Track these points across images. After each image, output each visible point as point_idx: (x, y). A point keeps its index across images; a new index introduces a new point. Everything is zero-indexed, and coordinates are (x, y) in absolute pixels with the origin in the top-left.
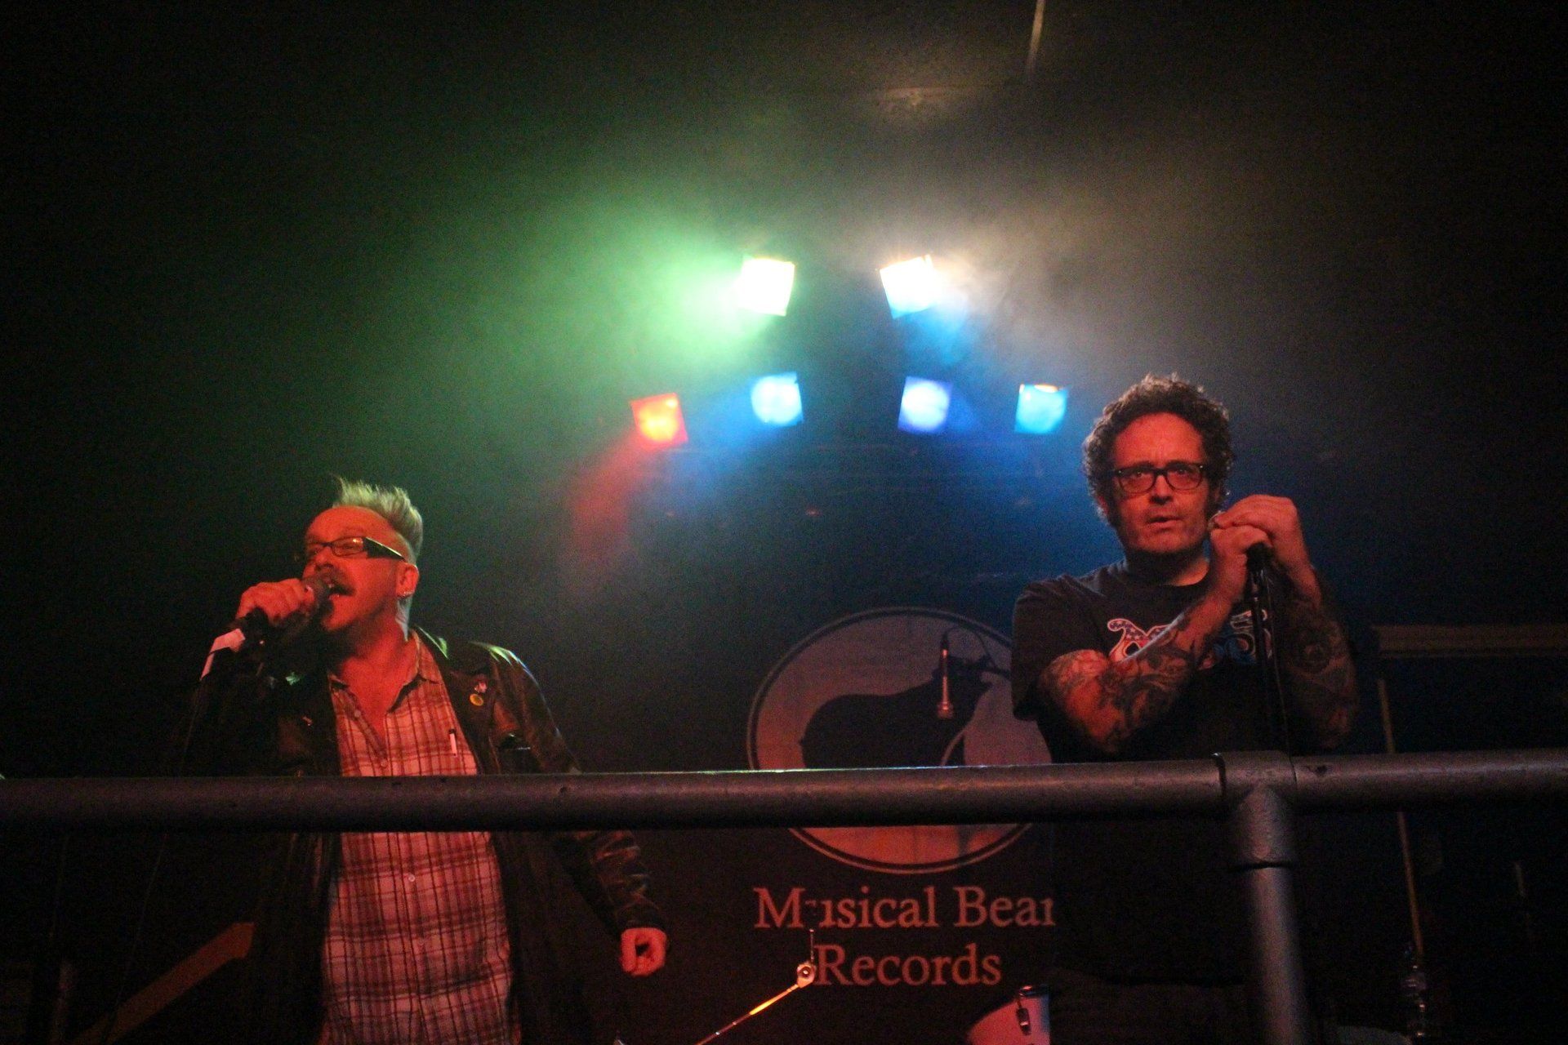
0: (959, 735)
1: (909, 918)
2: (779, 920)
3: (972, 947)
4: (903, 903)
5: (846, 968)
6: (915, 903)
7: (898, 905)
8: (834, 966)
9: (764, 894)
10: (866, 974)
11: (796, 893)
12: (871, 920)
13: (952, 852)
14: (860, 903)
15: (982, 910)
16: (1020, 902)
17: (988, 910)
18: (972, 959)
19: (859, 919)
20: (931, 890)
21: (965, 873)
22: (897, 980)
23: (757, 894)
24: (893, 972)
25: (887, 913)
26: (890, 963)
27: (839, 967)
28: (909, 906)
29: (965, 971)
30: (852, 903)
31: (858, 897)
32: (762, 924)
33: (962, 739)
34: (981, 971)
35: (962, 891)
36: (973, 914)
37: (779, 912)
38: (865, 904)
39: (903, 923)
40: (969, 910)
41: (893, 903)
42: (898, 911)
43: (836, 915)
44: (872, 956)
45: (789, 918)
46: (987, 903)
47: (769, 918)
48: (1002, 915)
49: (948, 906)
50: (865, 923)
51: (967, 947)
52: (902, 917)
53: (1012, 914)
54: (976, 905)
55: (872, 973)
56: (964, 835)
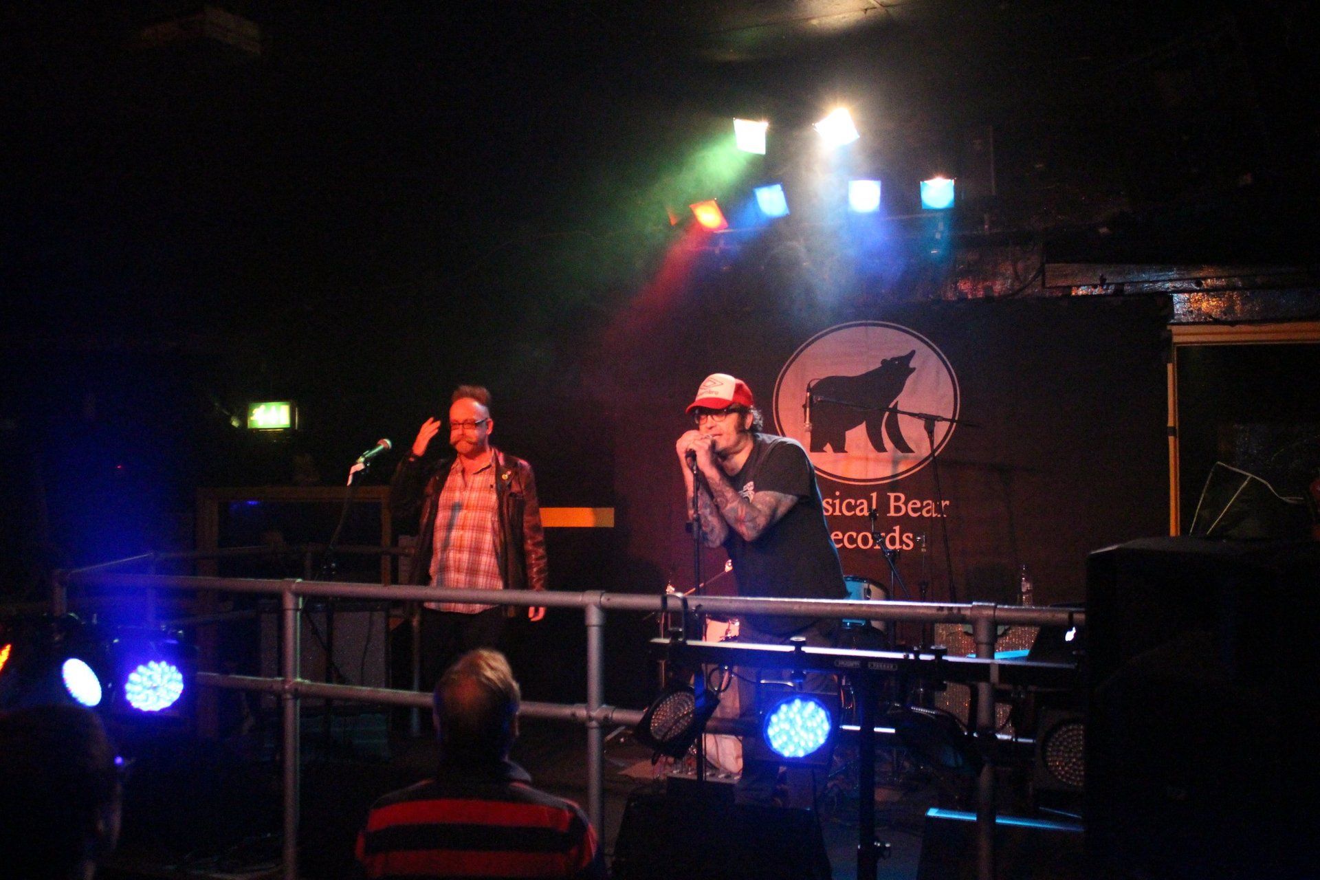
0: (895, 401)
1: (862, 510)
3: (897, 528)
4: (859, 502)
6: (865, 501)
7: (856, 502)
12: (841, 511)
13: (888, 472)
14: (835, 501)
15: (903, 507)
16: (925, 503)
17: (906, 507)
18: (897, 535)
19: (834, 510)
20: (874, 495)
21: (895, 484)
22: (855, 545)
24: (852, 540)
25: (850, 507)
26: (850, 537)
28: (862, 503)
29: (893, 541)
30: (830, 501)
31: (834, 498)
33: (897, 402)
34: (902, 542)
35: (892, 495)
36: (898, 509)
38: (837, 502)
39: (859, 514)
40: (895, 507)
41: (853, 502)
42: (856, 506)
44: (842, 532)
46: (906, 503)
48: (914, 510)
49: (884, 504)
50: (837, 513)
51: (894, 528)
52: (858, 510)
53: (920, 509)
54: (900, 504)
55: (841, 541)
56: (895, 463)
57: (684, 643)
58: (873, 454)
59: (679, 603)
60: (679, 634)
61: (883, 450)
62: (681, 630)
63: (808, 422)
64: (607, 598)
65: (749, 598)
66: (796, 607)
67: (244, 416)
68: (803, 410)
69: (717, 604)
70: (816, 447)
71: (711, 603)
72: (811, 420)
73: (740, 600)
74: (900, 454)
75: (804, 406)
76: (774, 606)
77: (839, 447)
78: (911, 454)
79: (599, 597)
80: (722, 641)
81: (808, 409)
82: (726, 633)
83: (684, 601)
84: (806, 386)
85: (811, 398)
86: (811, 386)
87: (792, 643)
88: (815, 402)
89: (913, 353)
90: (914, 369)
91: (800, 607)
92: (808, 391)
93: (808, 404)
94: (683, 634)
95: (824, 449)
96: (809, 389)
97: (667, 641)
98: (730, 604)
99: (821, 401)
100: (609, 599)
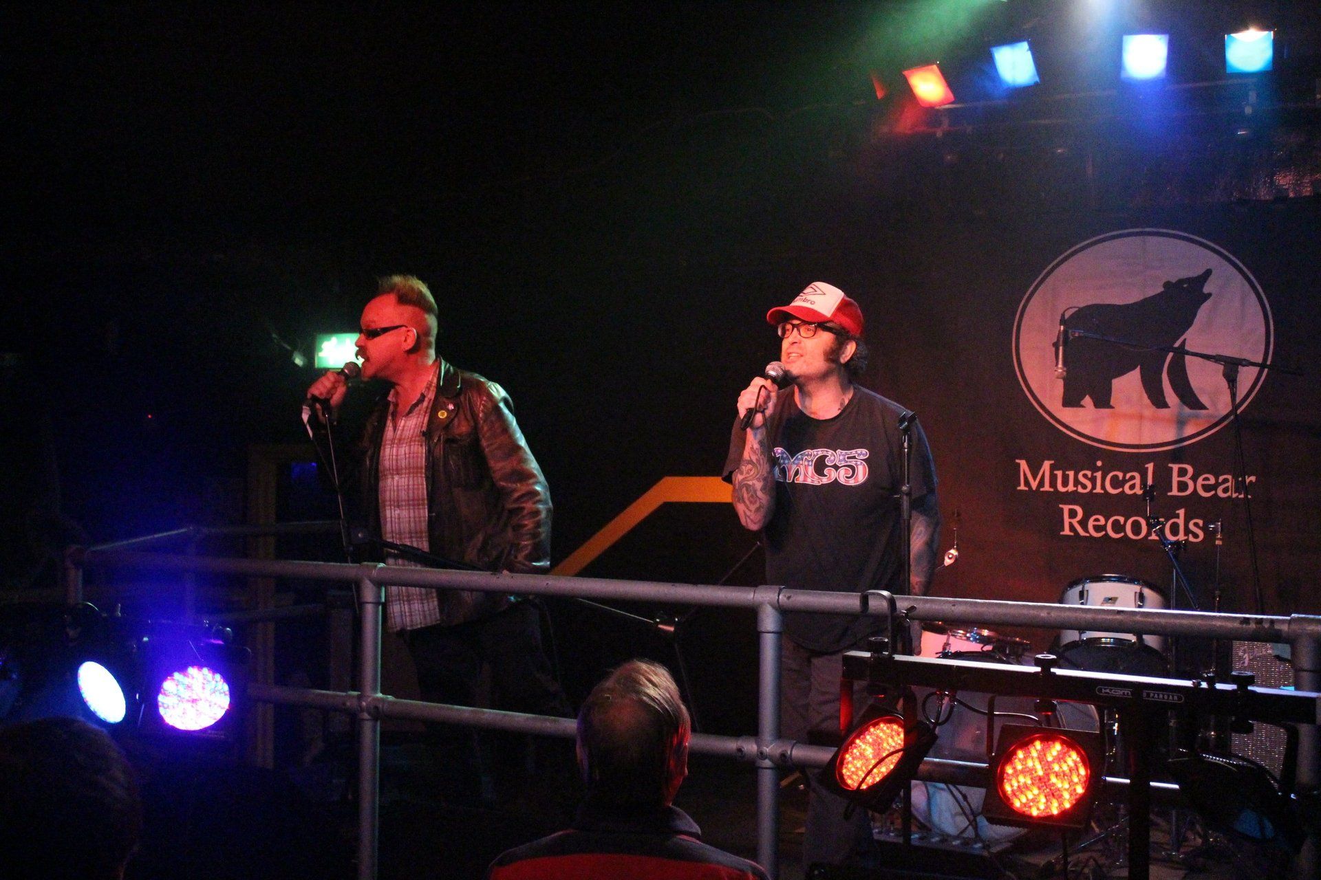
0: (1184, 335)
1: (1132, 487)
2: (1034, 485)
3: (1181, 512)
4: (1128, 476)
5: (1083, 523)
6: (1137, 475)
7: (1125, 476)
8: (1074, 522)
9: (1023, 464)
10: (1098, 528)
11: (1047, 465)
12: (1103, 487)
13: (1170, 435)
14: (1095, 474)
15: (1191, 484)
16: (1221, 478)
17: (1195, 483)
18: (1181, 521)
19: (1094, 487)
20: (1150, 466)
21: (1179, 453)
22: (1122, 534)
23: (1019, 465)
24: (1118, 527)
25: (1116, 483)
26: (1116, 523)
27: (1079, 522)
28: (1133, 478)
29: (1175, 530)
30: (1089, 473)
31: (1094, 469)
32: (1022, 487)
33: (1185, 339)
34: (1187, 531)
36: (1183, 486)
37: (1035, 478)
38: (1099, 475)
39: (1128, 491)
40: (1179, 483)
41: (1120, 475)
42: (1124, 481)
43: (1077, 482)
44: (1104, 517)
45: (1041, 484)
46: (1194, 479)
47: (1027, 483)
48: (1207, 488)
49: (1163, 477)
50: (1098, 490)
51: (1177, 512)
52: (1127, 486)
53: (1214, 487)
54: (1186, 479)
55: (1103, 528)
56: (1181, 422)
57: (891, 658)
58: (1149, 410)
59: (885, 604)
60: (883, 646)
61: (1165, 405)
62: (886, 640)
63: (1060, 365)
64: (788, 595)
65: (979, 601)
66: (1043, 614)
67: (310, 353)
68: (1054, 349)
69: (936, 607)
70: (1071, 400)
71: (928, 606)
72: (1065, 364)
73: (966, 602)
74: (1187, 410)
75: (1056, 345)
76: (1012, 611)
77: (1103, 401)
78: (1203, 412)
79: (777, 594)
80: (939, 657)
81: (1061, 348)
82: (944, 649)
83: (892, 602)
84: (1059, 318)
85: (1065, 332)
86: (1067, 316)
87: (1038, 662)
88: (1071, 338)
89: (1208, 273)
90: (1210, 295)
91: (1049, 614)
92: (1060, 325)
93: (1061, 342)
94: (890, 645)
95: (1082, 403)
96: (1063, 321)
97: (868, 655)
98: (953, 608)
99: (1080, 337)
100: (789, 598)
